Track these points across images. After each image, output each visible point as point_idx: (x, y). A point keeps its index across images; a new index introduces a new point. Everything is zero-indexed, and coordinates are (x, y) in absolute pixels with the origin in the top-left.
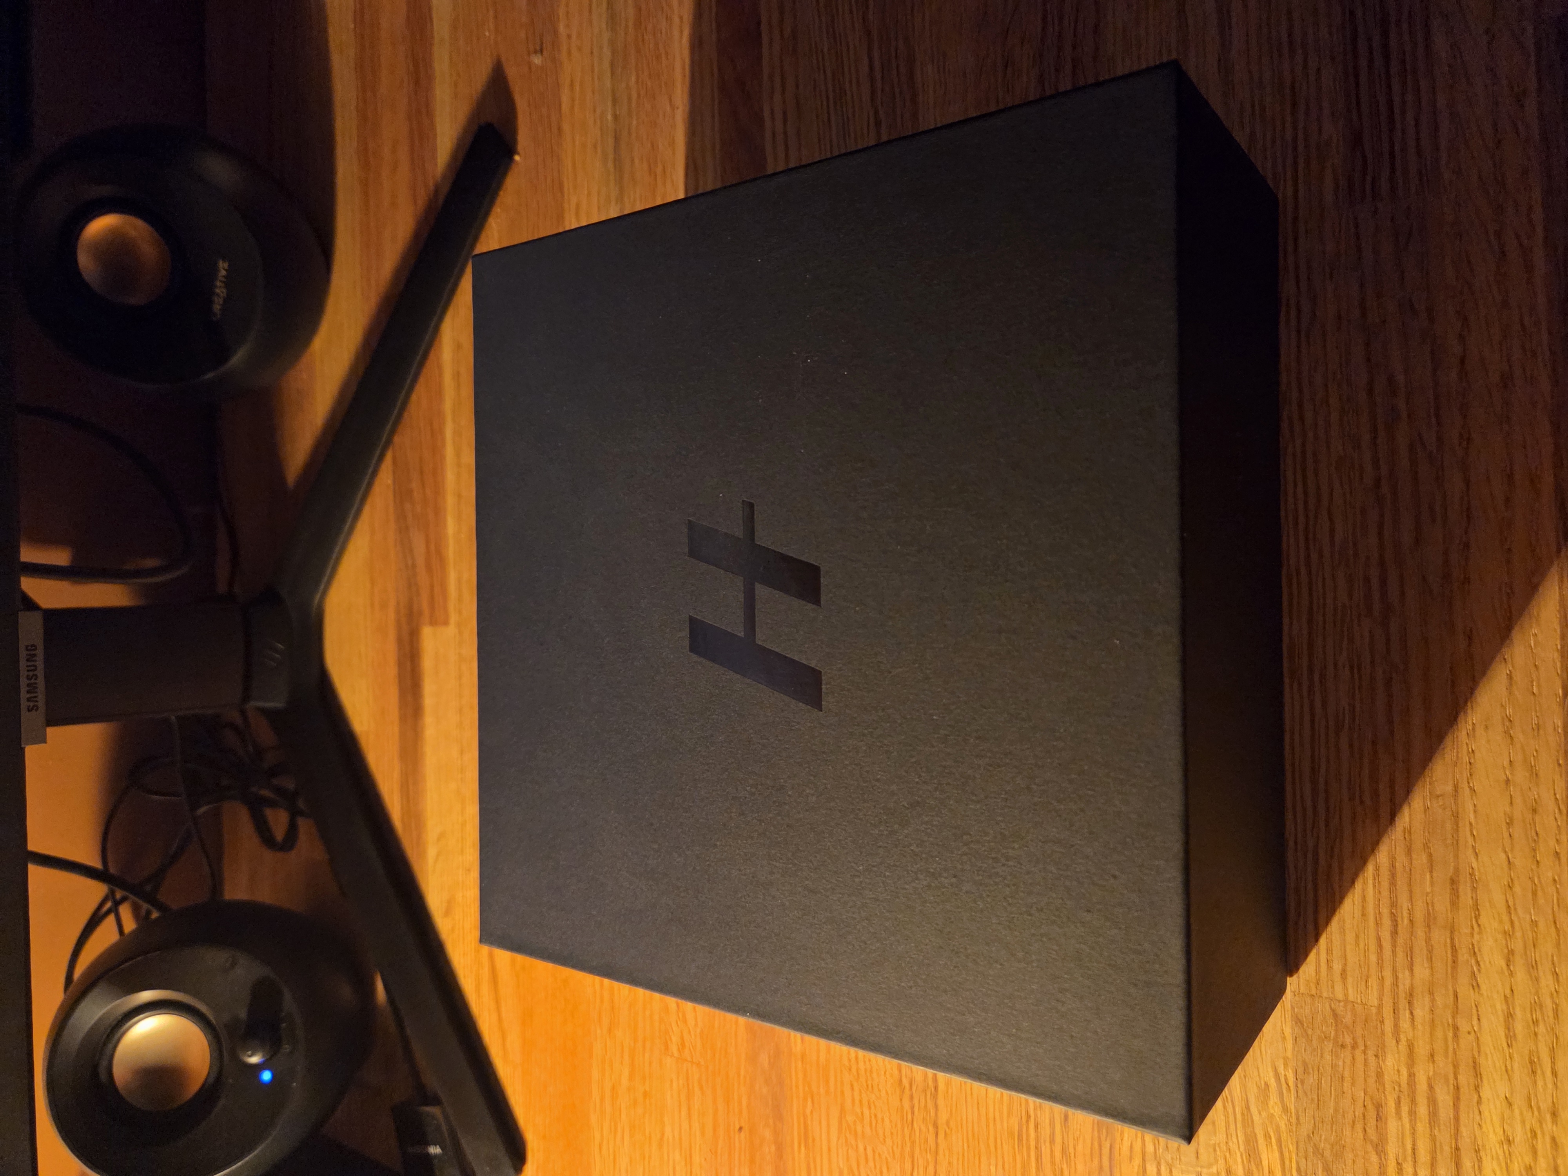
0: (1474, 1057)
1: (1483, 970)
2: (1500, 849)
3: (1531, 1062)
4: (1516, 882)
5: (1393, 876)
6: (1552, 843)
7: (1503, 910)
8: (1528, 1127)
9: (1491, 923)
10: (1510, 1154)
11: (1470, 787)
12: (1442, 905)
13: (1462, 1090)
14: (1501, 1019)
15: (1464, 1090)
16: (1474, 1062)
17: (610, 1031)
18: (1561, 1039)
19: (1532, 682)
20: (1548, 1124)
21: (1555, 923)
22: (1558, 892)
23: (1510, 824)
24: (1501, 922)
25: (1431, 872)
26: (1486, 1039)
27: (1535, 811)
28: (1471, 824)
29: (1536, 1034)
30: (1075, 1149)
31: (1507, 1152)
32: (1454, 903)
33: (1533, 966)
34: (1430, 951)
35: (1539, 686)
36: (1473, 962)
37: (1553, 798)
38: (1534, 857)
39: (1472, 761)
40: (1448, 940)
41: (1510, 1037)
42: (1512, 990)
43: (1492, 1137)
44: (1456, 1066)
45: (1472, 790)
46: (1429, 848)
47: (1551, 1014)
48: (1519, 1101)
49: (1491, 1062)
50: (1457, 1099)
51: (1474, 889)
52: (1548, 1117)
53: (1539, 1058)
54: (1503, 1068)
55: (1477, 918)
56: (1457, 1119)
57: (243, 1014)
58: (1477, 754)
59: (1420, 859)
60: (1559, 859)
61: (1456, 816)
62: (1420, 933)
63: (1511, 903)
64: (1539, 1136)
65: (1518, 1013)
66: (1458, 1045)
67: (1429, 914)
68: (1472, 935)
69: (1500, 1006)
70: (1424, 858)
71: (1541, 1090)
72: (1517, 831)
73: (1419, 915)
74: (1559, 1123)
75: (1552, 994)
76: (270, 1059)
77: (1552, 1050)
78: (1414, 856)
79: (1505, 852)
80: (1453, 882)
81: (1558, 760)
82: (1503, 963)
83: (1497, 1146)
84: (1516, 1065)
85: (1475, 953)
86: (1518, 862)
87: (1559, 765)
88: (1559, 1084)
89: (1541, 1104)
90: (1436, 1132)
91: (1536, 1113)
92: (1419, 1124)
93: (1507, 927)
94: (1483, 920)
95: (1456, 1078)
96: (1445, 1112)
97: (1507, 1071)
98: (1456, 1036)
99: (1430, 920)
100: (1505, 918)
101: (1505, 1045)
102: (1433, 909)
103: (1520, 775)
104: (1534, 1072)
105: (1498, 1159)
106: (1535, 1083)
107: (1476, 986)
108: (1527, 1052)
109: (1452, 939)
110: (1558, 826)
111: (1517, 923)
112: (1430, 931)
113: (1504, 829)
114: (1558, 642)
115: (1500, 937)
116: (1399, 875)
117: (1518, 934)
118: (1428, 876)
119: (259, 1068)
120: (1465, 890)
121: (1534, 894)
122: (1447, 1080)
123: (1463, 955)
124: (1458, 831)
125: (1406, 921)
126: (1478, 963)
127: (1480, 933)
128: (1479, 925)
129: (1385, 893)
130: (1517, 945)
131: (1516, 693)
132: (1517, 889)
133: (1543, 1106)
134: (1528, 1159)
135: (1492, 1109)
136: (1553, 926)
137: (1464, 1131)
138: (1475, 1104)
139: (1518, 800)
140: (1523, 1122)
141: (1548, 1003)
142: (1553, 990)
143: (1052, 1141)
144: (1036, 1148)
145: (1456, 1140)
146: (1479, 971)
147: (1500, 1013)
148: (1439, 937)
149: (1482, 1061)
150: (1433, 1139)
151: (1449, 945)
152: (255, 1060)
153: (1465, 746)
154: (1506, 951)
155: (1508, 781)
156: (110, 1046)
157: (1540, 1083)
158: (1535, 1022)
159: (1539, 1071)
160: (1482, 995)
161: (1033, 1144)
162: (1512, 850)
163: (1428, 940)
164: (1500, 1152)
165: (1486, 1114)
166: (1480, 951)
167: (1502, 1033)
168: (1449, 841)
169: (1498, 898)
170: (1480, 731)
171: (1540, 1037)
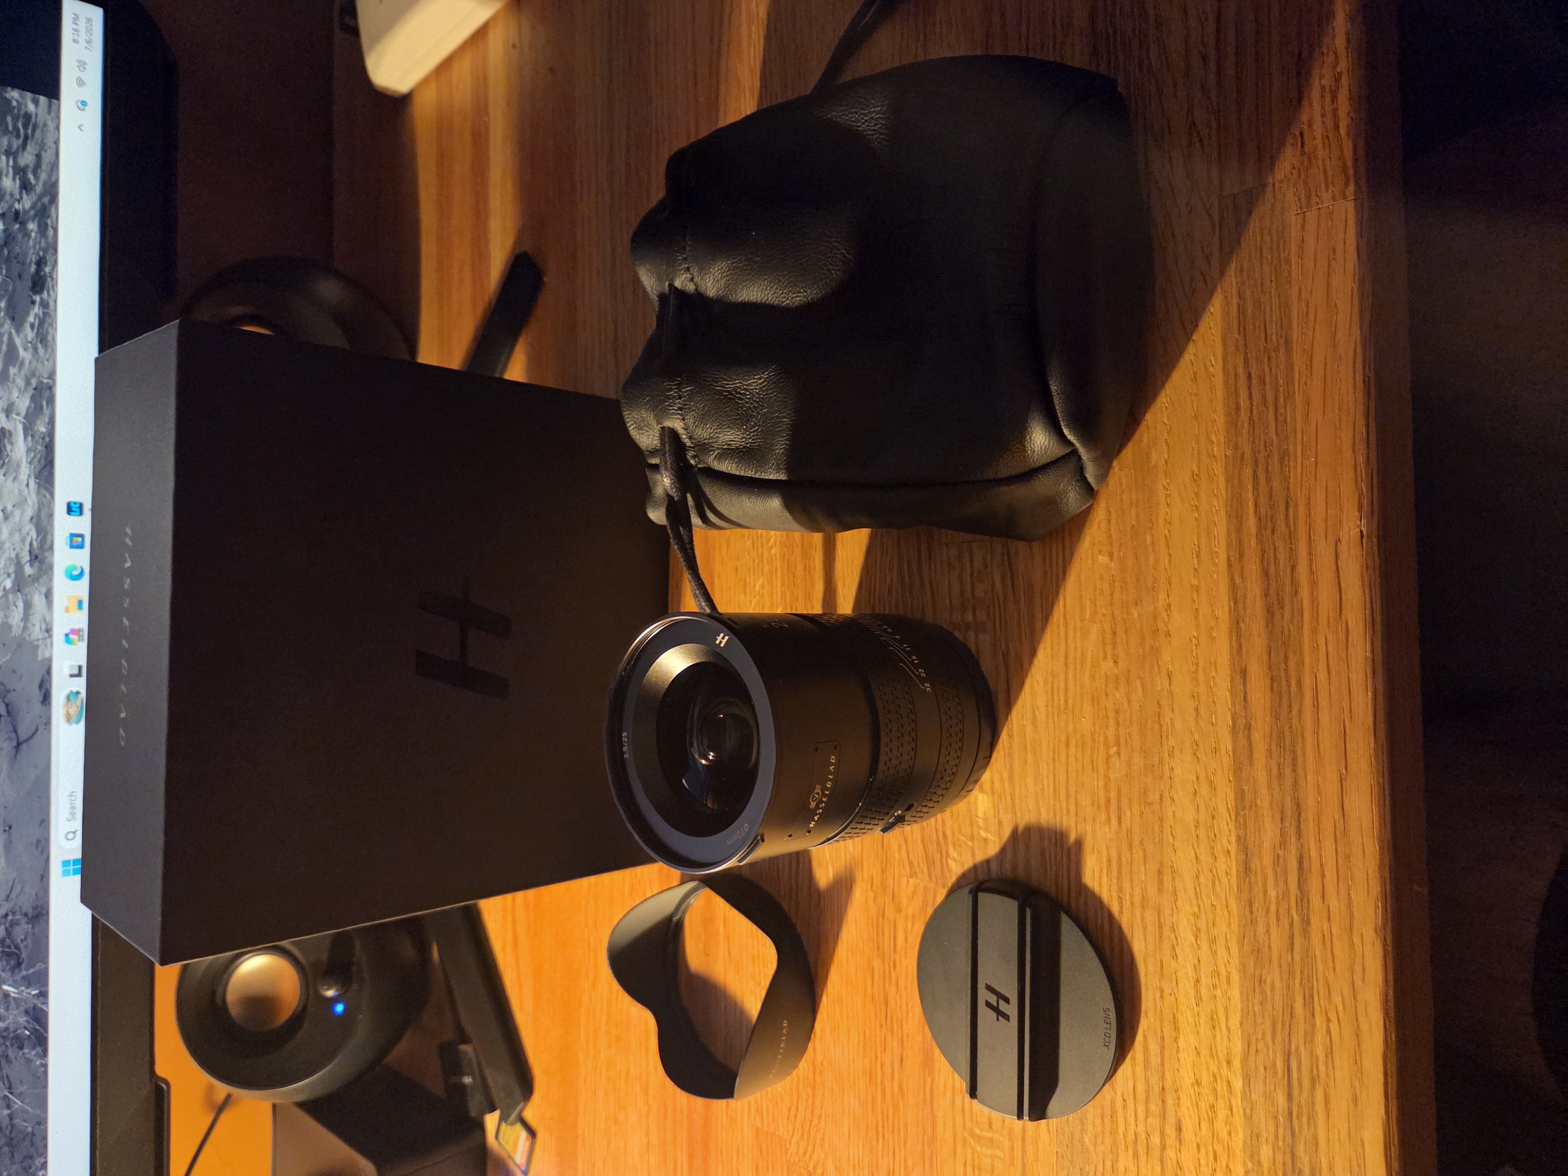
0: (1174, 1014)
1: (1180, 944)
2: (1191, 847)
3: (1212, 1019)
4: (1201, 873)
5: (1120, 866)
6: (1225, 843)
7: (1193, 896)
8: (1211, 1072)
9: (1186, 907)
10: (1199, 1093)
11: (1170, 797)
12: (1152, 890)
13: (1166, 1041)
14: (1192, 984)
16: (1174, 1018)
18: (1232, 1001)
19: (1211, 715)
20: (1225, 1071)
21: (1227, 906)
22: (1229, 883)
23: (1197, 828)
24: (1191, 905)
25: (1145, 864)
26: (1182, 999)
27: (1213, 817)
28: (1171, 827)
29: (1215, 996)
30: (907, 1084)
31: (1197, 1093)
32: (1160, 889)
33: (1213, 941)
34: (1145, 928)
35: (1216, 718)
36: (1173, 937)
37: (1226, 807)
38: (1213, 853)
39: (1172, 776)
40: (1157, 919)
41: (1199, 998)
42: (1199, 961)
43: (1187, 1080)
44: (1162, 1021)
45: (1172, 799)
46: (1143, 845)
47: (1225, 980)
48: (1204, 1052)
49: (1185, 1019)
50: (1163, 1048)
51: (1173, 878)
52: (1224, 1064)
53: (1217, 1016)
54: (1194, 1023)
55: (1176, 901)
56: (1163, 1064)
57: (324, 957)
58: (1176, 772)
59: (1138, 853)
60: (1230, 856)
61: (1161, 820)
62: (1138, 913)
63: (1198, 890)
64: (1219, 1080)
65: (1204, 980)
66: (1163, 1003)
67: (1143, 897)
68: (1172, 915)
69: (1191, 973)
70: (1141, 852)
71: (1219, 1042)
72: (1202, 832)
73: (1137, 899)
74: (1232, 1070)
75: (1225, 965)
76: (344, 993)
77: (1226, 1009)
78: (1134, 851)
79: (1194, 849)
80: (1160, 872)
81: (1229, 777)
82: (1192, 939)
83: (1190, 1087)
84: (1202, 1022)
85: (1174, 930)
86: (1202, 858)
87: (1230, 781)
88: (1231, 1037)
89: (1219, 1054)
90: (1149, 1074)
91: (1216, 1061)
92: (1137, 1068)
93: (1196, 909)
94: (1179, 904)
95: (1162, 1031)
96: (1155, 1060)
97: (1196, 1026)
98: (1162, 996)
100: (1194, 902)
101: (1194, 1005)
102: (1147, 894)
103: (1204, 789)
104: (1214, 1028)
105: (1191, 1098)
106: (1215, 1036)
107: (1175, 957)
108: (1209, 1011)
109: (1159, 918)
110: (1229, 830)
111: (1202, 907)
112: (1144, 912)
113: (1193, 831)
114: (1229, 685)
115: (1191, 918)
116: (1124, 866)
117: (1203, 915)
118: (1143, 867)
119: (334, 1001)
120: (1167, 878)
121: (1213, 882)
122: (1156, 1033)
123: (1167, 930)
124: (1162, 831)
125: (1128, 903)
126: (1176, 938)
127: (1178, 914)
128: (1177, 908)
129: (1115, 881)
130: (1202, 924)
131: (1201, 723)
132: (1202, 879)
133: (1221, 1055)
134: (1211, 1099)
135: (1187, 1057)
136: (1226, 910)
137: (1168, 1076)
138: (1175, 1053)
139: (1202, 809)
140: (1208, 1069)
141: (1223, 971)
142: (1226, 961)
143: (892, 1078)
144: (881, 1083)
145: (1163, 1081)
146: (1177, 944)
147: (1191, 979)
148: (1150, 916)
149: (1179, 1016)
150: (1147, 1082)
151: (1157, 923)
152: (330, 993)
153: (1167, 765)
154: (1195, 929)
155: (1195, 792)
156: (225, 976)
157: (1218, 1036)
158: (1215, 986)
159: (1217, 1027)
160: (1179, 964)
161: (879, 1081)
162: (1198, 847)
163: (1143, 919)
164: (1192, 1092)
165: (1183, 1061)
166: (1177, 928)
167: (1192, 994)
168: (1157, 840)
169: (1190, 885)
170: (1177, 753)
171: (1218, 999)
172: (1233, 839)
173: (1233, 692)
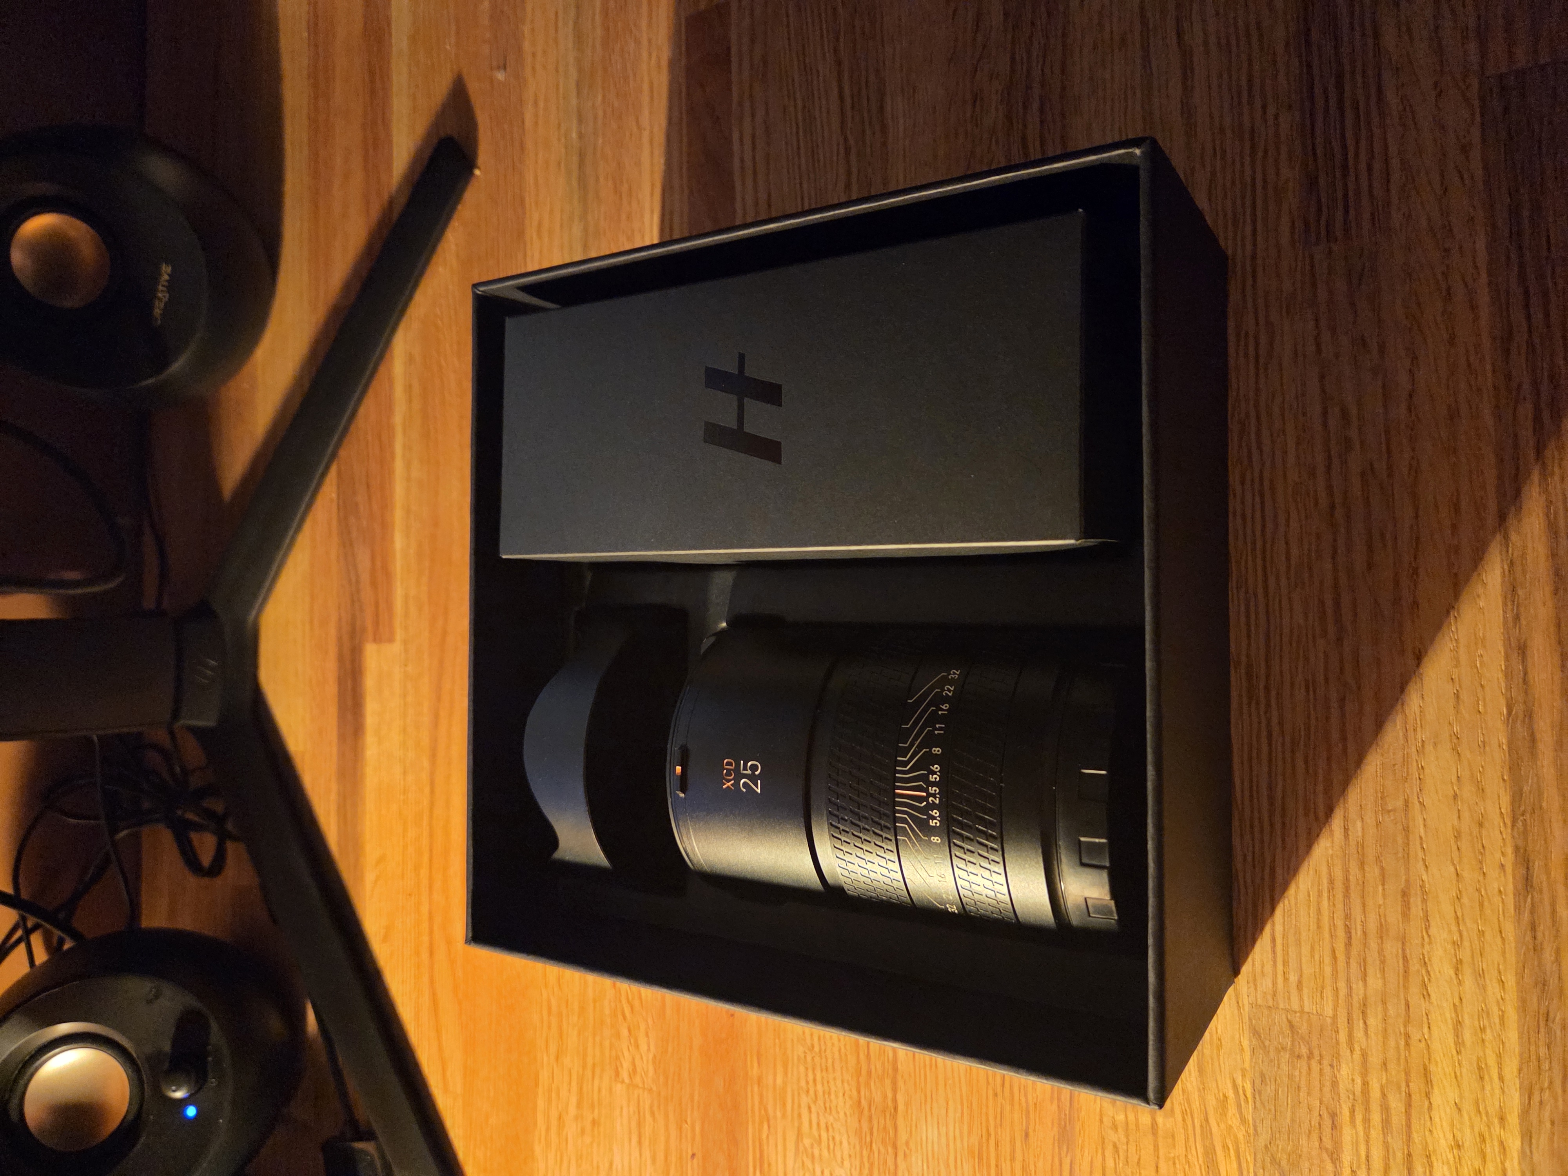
0: (1425, 1065)
1: (1433, 979)
2: (1449, 862)
3: (1480, 1068)
4: (1464, 894)
5: (1347, 889)
6: (1498, 855)
7: (1453, 922)
8: (1476, 1130)
9: (1441, 934)
10: (1459, 1158)
11: (1420, 802)
12: (1393, 917)
13: (1413, 1096)
14: (1451, 1027)
15: (1415, 1097)
16: (1425, 1069)
17: (557, 1058)
18: (1507, 1045)
19: (1478, 701)
20: (1496, 1129)
21: (1501, 932)
22: (1503, 902)
23: (1458, 837)
24: (1450, 931)
25: (1383, 885)
26: (1436, 1046)
27: (1481, 825)
28: (1421, 838)
29: (1483, 1041)
30: (1035, 1166)
31: (1457, 1157)
32: (1406, 915)
33: (1480, 975)
34: (1383, 962)
35: (1485, 706)
36: (1424, 972)
37: (1498, 811)
38: (1481, 868)
39: (1421, 777)
40: (1400, 951)
41: (1459, 1044)
42: (1461, 999)
43: (1442, 1141)
44: (1407, 1073)
45: (1421, 804)
46: (1381, 862)
47: (1497, 1021)
48: (1468, 1107)
49: (1441, 1069)
50: (1409, 1105)
51: (1424, 901)
52: (1496, 1121)
53: (1486, 1064)
54: (1453, 1074)
55: (1427, 929)
56: (1409, 1126)
57: (167, 1047)
58: (1427, 771)
59: (1373, 872)
60: (1505, 871)
61: (1406, 830)
62: (1373, 945)
63: (1459, 914)
64: (1488, 1141)
65: (1467, 1021)
66: (1409, 1052)
67: (1381, 925)
68: (1423, 945)
69: (1449, 1015)
70: (1377, 871)
71: (1489, 1095)
72: (1464, 844)
73: (1372, 926)
74: (1506, 1127)
75: (1498, 1002)
76: (197, 1092)
77: (1499, 1056)
78: (1367, 868)
79: (1454, 864)
80: (1405, 894)
81: (1503, 776)
82: (1452, 972)
83: (1448, 1150)
84: (1464, 1071)
85: (1425, 963)
86: (1465, 874)
87: (1504, 780)
88: (1506, 1089)
89: (1488, 1108)
90: (1389, 1139)
91: (1484, 1118)
92: (1372, 1132)
93: (1456, 937)
94: (1433, 931)
95: (1408, 1086)
96: (1397, 1119)
97: (1456, 1077)
98: (1407, 1044)
99: (1382, 931)
100: (1454, 928)
101: (1454, 1052)
102: (1386, 921)
103: (1468, 791)
104: (1482, 1078)
105: (1448, 1163)
106: (1483, 1088)
107: (1427, 996)
108: (1475, 1059)
109: (1403, 950)
110: (1503, 839)
111: (1465, 933)
112: (1382, 943)
113: (1453, 842)
114: (1503, 663)
115: (1449, 947)
116: (1352, 887)
117: (1466, 944)
118: (1380, 888)
119: (183, 1103)
120: (1416, 902)
121: (1481, 905)
122: (1399, 1088)
123: (1414, 966)
124: (1408, 844)
125: (1359, 933)
126: (1428, 972)
127: (1430, 943)
128: (1429, 936)
129: (1340, 906)
130: (1465, 954)
131: (1464, 711)
132: (1465, 900)
133: (1491, 1110)
134: (1477, 1163)
135: (1442, 1113)
136: (1499, 937)
137: (1416, 1137)
138: (1426, 1110)
139: (1466, 814)
140: (1472, 1127)
141: (1495, 1011)
142: (1499, 998)
143: (1013, 1159)
144: (997, 1166)
145: (1408, 1146)
146: (1429, 980)
147: (1450, 1021)
148: (1392, 948)
149: (1432, 1068)
150: (1386, 1146)
151: (1400, 955)
152: (179, 1094)
153: (1415, 764)
154: (1455, 960)
155: (1455, 796)
156: (22, 1082)
157: (1488, 1088)
158: (1483, 1030)
159: (1486, 1077)
160: (1432, 1003)
161: (993, 1162)
162: (1460, 862)
163: (1381, 952)
164: (1450, 1156)
165: (1436, 1119)
166: (1430, 960)
167: (1451, 1040)
168: (1400, 855)
169: (1447, 908)
170: (1429, 748)
171: (1487, 1043)
172: (1509, 850)
173: (1508, 674)
